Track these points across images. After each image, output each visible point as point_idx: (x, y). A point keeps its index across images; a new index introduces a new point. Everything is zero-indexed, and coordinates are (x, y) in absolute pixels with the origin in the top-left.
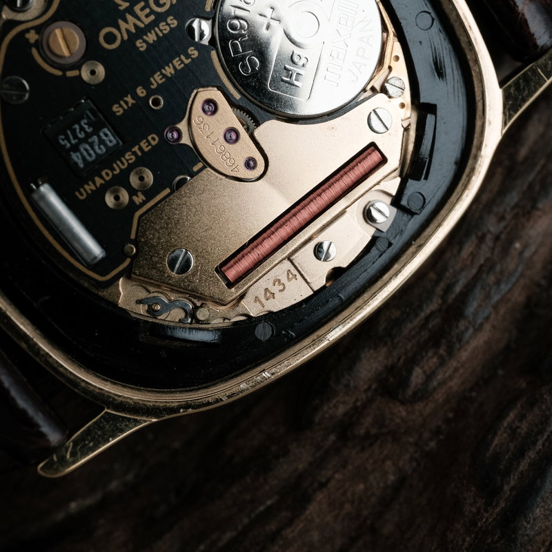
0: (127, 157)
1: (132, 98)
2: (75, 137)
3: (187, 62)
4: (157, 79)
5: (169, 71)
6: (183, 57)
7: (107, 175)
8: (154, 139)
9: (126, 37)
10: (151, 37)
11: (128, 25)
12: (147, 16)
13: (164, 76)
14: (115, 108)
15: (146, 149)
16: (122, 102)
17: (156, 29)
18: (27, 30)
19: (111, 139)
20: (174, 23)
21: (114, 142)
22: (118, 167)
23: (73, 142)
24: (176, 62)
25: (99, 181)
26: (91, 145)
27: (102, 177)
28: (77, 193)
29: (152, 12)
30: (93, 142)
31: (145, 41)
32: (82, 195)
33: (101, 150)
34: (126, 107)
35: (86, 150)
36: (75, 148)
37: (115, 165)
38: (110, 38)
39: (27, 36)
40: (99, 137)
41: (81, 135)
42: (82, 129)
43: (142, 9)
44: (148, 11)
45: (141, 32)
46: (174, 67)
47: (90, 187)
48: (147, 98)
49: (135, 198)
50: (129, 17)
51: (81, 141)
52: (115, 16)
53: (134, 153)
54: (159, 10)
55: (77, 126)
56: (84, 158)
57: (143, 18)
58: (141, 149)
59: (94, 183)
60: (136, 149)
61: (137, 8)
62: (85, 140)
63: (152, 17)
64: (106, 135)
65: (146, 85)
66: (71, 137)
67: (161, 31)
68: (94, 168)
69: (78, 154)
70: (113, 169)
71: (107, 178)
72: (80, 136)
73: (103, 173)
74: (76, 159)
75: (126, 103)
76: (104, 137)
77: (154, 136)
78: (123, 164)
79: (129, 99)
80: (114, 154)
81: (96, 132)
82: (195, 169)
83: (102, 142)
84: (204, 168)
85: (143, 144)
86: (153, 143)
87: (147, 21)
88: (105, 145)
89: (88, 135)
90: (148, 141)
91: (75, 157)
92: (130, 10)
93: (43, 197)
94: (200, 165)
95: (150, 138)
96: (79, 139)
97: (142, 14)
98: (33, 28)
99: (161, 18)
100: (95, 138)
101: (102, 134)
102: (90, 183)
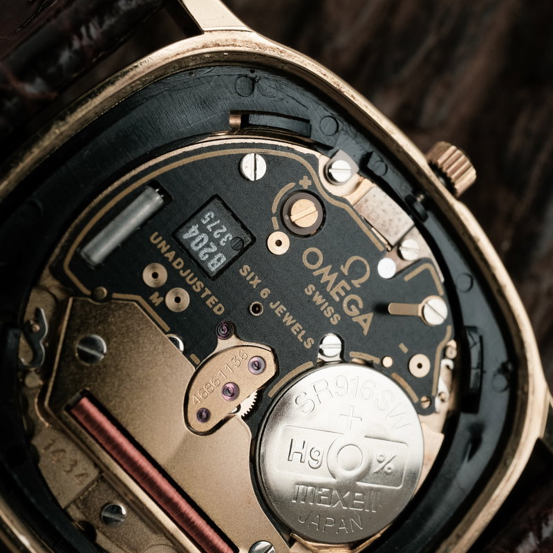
0: (199, 283)
1: (258, 285)
2: (214, 228)
3: (299, 337)
4: (278, 307)
5: (288, 320)
6: (304, 332)
7: (178, 264)
8: (220, 309)
9: (316, 274)
10: (318, 299)
11: (328, 276)
12: (338, 293)
13: (283, 315)
14: (246, 267)
15: (208, 302)
16: (253, 274)
17: (327, 304)
18: (310, 178)
19: (214, 266)
20: (334, 321)
21: (213, 269)
22: (187, 275)
23: (209, 227)
24: (298, 326)
25: (171, 255)
26: (208, 246)
27: (175, 258)
28: (156, 233)
29: (342, 299)
30: (211, 247)
31: (314, 293)
32: (155, 239)
33: (203, 256)
34: (248, 278)
35: (202, 240)
36: (202, 229)
37: (189, 271)
38: (313, 258)
39: (305, 177)
40: (216, 253)
41: (216, 235)
42: (223, 235)
43: (343, 288)
44: (343, 294)
45: (322, 288)
46: (292, 325)
47: (164, 247)
48: (260, 299)
49: (157, 294)
50: (335, 275)
51: (210, 235)
52: (333, 261)
53: (203, 290)
54: (345, 305)
55: (225, 230)
56: (193, 238)
57: (335, 290)
58: (208, 297)
59: (169, 251)
60: (208, 292)
61: (343, 283)
62: (211, 239)
63: (337, 299)
64: (219, 260)
65: (272, 298)
66: (213, 225)
67: (326, 309)
68: (183, 250)
69: (197, 232)
70: (184, 269)
71: (174, 264)
72: (216, 233)
73: (179, 260)
74: (192, 230)
75: (253, 279)
76: (217, 257)
77: (223, 309)
78: (190, 280)
79: (257, 281)
80: (199, 269)
81: (220, 249)
82: (193, 356)
83: (211, 255)
84: (195, 366)
85: (213, 300)
86: (215, 310)
87: (333, 294)
88: (209, 259)
89: (217, 242)
90: (216, 304)
91: (194, 230)
92: (341, 276)
93: (149, 198)
94: (197, 361)
95: (220, 305)
96: (212, 233)
97: (338, 288)
98: (313, 182)
99: (338, 308)
100: (214, 249)
101: (220, 255)
102: (169, 246)
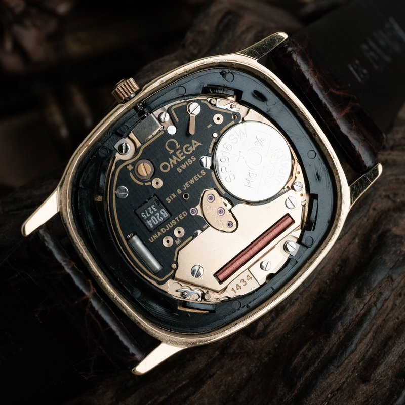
0: (172, 222)
1: (175, 195)
2: (149, 213)
3: (200, 177)
4: (186, 186)
5: (192, 181)
6: (198, 175)
7: (163, 230)
8: (185, 213)
9: (172, 166)
10: (184, 166)
11: (173, 161)
12: (182, 156)
13: (190, 184)
14: (167, 199)
15: (181, 218)
16: (170, 197)
17: (186, 162)
18: (128, 165)
19: (166, 215)
20: (194, 159)
21: (167, 215)
22: (168, 227)
23: (148, 216)
24: (195, 177)
25: (159, 234)
26: (156, 217)
27: (161, 232)
28: (149, 240)
29: (184, 154)
31: (181, 168)
32: (152, 240)
33: (161, 219)
34: (172, 199)
35: (154, 219)
36: (149, 219)
37: (167, 226)
38: (165, 167)
39: (128, 167)
40: (160, 213)
41: (152, 213)
42: (152, 209)
43: (180, 153)
44: (182, 154)
45: (179, 164)
46: (194, 180)
47: (155, 237)
48: (182, 194)
49: (176, 241)
50: (174, 157)
51: (152, 215)
52: (167, 157)
53: (176, 220)
54: (187, 153)
55: (150, 208)
56: (153, 223)
57: (180, 157)
58: (179, 218)
59: (157, 235)
60: (177, 218)
61: (177, 153)
62: (153, 215)
63: (184, 157)
64: (163, 212)
65: (182, 188)
66: (147, 214)
67: (188, 163)
68: (157, 228)
69: (150, 221)
70: (166, 228)
71: (163, 232)
72: (151, 213)
73: (162, 230)
74: (149, 224)
75: (172, 197)
76: (162, 213)
77: (185, 212)
78: (171, 225)
79: (173, 195)
80: (166, 221)
81: (159, 211)
82: (204, 227)
83: (161, 215)
84: (208, 227)
85: (180, 216)
86: (185, 215)
87: (182, 159)
88: (163, 217)
89: (155, 213)
90: (182, 215)
91: (149, 223)
92: (174, 154)
93: (134, 242)
94: (206, 225)
95: (183, 213)
96: (151, 214)
97: (180, 156)
98: (130, 164)
99: (188, 157)
100: (158, 214)
101: (161, 212)
102: (156, 235)
